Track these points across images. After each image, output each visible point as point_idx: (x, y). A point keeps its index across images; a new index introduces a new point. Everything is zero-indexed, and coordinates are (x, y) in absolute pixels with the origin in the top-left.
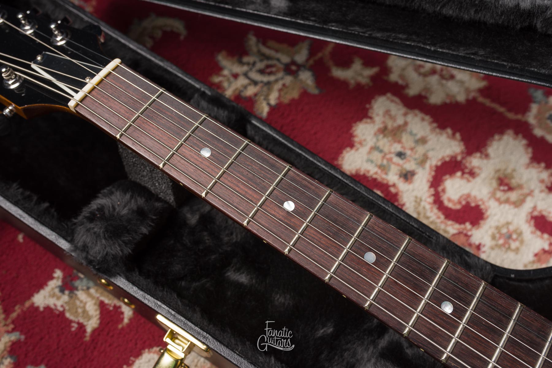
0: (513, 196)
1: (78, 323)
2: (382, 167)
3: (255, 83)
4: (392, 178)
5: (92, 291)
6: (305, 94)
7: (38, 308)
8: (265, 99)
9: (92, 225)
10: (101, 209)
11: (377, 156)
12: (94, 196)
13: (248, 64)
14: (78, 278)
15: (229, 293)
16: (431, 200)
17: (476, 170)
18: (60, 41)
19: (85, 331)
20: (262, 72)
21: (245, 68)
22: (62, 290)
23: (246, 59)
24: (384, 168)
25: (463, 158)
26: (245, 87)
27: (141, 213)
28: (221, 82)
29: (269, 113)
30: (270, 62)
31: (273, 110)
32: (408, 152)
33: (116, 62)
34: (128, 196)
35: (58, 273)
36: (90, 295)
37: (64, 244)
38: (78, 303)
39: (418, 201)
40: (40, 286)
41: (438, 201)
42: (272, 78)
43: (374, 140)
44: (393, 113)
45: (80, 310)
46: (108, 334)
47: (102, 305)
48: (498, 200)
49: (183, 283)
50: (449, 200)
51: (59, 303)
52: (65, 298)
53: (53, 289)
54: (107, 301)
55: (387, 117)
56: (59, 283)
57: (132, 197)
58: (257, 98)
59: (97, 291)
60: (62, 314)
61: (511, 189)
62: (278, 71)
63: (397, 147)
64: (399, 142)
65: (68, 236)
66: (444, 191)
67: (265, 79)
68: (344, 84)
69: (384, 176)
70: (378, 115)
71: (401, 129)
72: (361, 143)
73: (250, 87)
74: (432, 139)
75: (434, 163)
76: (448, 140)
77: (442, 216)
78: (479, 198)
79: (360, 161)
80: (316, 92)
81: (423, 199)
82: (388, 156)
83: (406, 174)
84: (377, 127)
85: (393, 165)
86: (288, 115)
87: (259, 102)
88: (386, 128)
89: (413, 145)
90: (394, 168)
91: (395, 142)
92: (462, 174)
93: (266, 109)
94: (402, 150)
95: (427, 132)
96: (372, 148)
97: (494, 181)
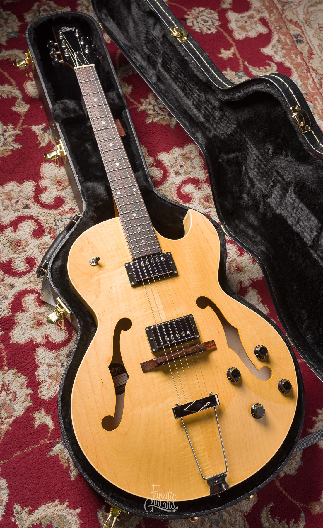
0: (206, 204)
1: (40, 142)
2: (171, 165)
3: (154, 110)
4: (172, 171)
6: (168, 126)
7: (32, 130)
8: (153, 118)
9: (61, 105)
10: (66, 103)
11: (174, 161)
12: (67, 99)
14: (49, 130)
15: (82, 148)
16: (178, 186)
17: (202, 189)
18: (87, 51)
19: (40, 145)
20: (160, 108)
21: (156, 103)
22: (42, 130)
25: (202, 182)
26: (150, 110)
27: (75, 111)
28: (143, 102)
29: (150, 123)
31: (152, 123)
32: (185, 167)
33: (94, 65)
34: (75, 104)
35: (45, 124)
36: (49, 137)
37: (51, 106)
38: (44, 136)
39: (173, 183)
40: (37, 124)
41: (179, 188)
42: (162, 113)
43: (177, 156)
44: (193, 152)
45: (43, 139)
46: (46, 150)
47: (50, 142)
48: (200, 202)
49: (73, 138)
50: (184, 190)
51: (38, 133)
52: (41, 132)
53: (40, 128)
54: (52, 142)
55: (189, 152)
56: (43, 127)
57: (76, 105)
58: (150, 116)
59: (52, 137)
60: (38, 136)
61: (208, 201)
63: (183, 164)
64: (185, 162)
65: (53, 105)
66: (185, 186)
67: (159, 111)
69: (169, 168)
70: (187, 149)
71: (190, 159)
72: (171, 154)
73: (151, 111)
74: (198, 169)
75: (190, 176)
76: (203, 173)
77: (176, 193)
78: (194, 196)
79: (166, 159)
80: (173, 128)
81: (175, 184)
82: (177, 164)
83: (177, 173)
84: (183, 153)
85: (175, 167)
86: (156, 128)
87: (150, 117)
88: (185, 155)
89: (189, 166)
90: (175, 169)
91: (184, 161)
92: (196, 186)
93: (150, 121)
94: (183, 165)
95: (198, 166)
96: (174, 158)
97: (204, 196)
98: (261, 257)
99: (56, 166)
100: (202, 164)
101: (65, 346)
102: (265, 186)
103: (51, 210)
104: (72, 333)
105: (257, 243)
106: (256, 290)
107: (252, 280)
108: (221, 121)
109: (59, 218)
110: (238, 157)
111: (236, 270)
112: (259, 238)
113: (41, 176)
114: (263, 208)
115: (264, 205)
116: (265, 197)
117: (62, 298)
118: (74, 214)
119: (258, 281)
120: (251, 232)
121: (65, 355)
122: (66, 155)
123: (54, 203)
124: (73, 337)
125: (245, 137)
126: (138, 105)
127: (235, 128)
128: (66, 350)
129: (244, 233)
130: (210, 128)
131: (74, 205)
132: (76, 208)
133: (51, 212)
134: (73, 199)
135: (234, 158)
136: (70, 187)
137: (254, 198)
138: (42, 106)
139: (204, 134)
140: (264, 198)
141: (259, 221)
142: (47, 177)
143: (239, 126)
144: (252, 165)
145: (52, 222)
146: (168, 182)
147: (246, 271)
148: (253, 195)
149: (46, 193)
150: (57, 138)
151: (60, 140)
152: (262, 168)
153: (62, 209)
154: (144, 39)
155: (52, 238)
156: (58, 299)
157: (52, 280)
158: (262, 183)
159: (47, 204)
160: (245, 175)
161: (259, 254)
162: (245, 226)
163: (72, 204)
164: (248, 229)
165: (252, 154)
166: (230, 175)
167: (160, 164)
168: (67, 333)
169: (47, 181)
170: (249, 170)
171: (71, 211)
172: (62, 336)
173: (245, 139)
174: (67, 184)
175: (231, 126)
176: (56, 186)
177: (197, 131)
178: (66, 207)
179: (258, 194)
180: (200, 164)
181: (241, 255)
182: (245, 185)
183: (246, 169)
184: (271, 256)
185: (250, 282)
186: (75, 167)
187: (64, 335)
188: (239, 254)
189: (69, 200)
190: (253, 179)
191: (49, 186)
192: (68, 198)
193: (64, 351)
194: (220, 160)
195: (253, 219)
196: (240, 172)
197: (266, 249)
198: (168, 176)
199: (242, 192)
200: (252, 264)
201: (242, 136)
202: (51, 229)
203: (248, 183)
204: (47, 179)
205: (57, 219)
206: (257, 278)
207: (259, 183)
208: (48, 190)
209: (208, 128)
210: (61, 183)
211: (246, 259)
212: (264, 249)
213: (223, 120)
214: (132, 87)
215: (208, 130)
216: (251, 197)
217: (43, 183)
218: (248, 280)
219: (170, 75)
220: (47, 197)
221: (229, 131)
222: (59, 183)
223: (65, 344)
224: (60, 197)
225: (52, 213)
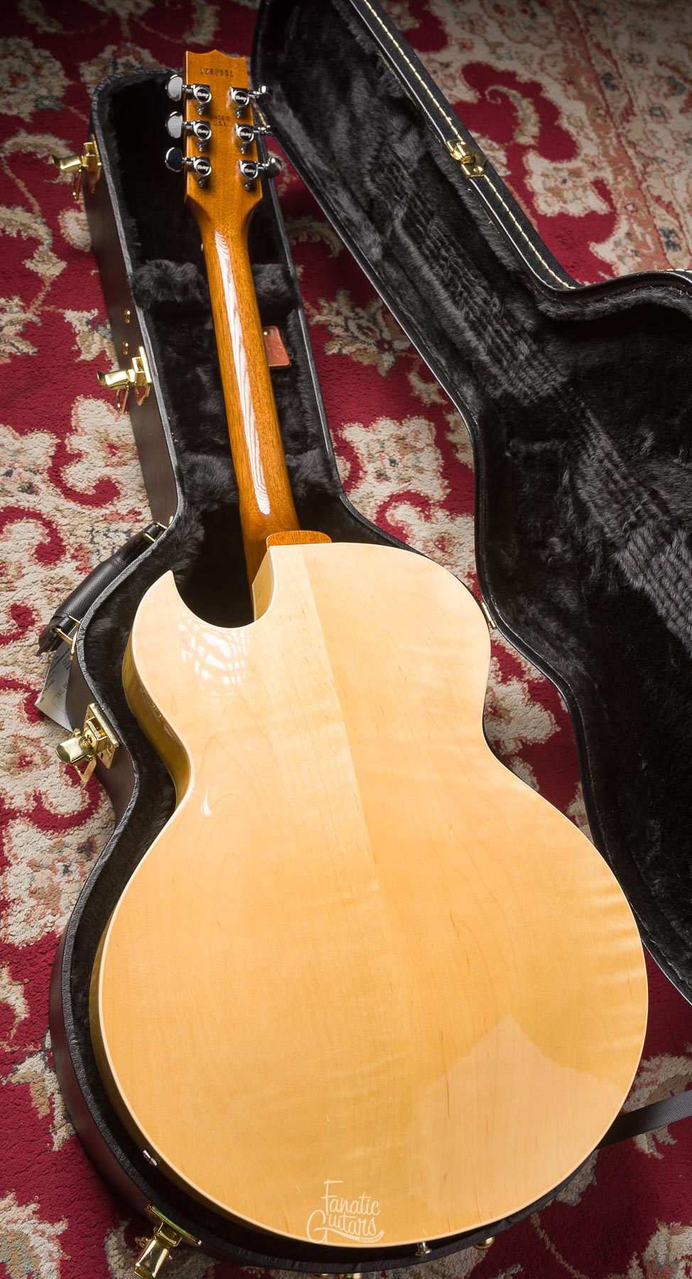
1: (79, 349)
3: (347, 329)
4: (370, 468)
5: (105, 341)
6: (373, 368)
7: (64, 318)
8: (341, 345)
9: (155, 270)
10: (167, 267)
11: (377, 447)
12: (170, 260)
13: (357, 314)
14: (105, 326)
15: (188, 376)
16: (380, 503)
17: (434, 520)
19: (79, 356)
20: (360, 327)
21: (352, 315)
22: (88, 323)
23: (358, 310)
24: (371, 457)
25: (434, 504)
26: (337, 326)
27: (185, 289)
28: (325, 307)
29: (334, 355)
30: (373, 327)
31: (339, 356)
32: (400, 465)
35: (95, 312)
36: (101, 341)
38: (90, 338)
39: (370, 495)
40: (77, 308)
41: (383, 509)
42: (363, 338)
43: (386, 438)
44: (421, 436)
45: (87, 343)
47: (103, 353)
49: (170, 349)
50: (392, 515)
51: (79, 328)
52: (86, 329)
53: (83, 317)
54: (108, 354)
55: (413, 434)
56: (91, 318)
58: (336, 339)
60: (76, 335)
61: (442, 549)
62: (372, 337)
63: (397, 457)
64: (403, 455)
65: (135, 267)
66: (395, 507)
67: (357, 334)
68: (411, 388)
69: (366, 462)
70: (408, 427)
71: (414, 449)
72: (374, 430)
73: (340, 328)
74: (428, 475)
75: (410, 488)
76: (438, 486)
77: (375, 518)
78: (414, 533)
79: (360, 439)
80: (383, 375)
81: (375, 498)
82: (383, 454)
83: (382, 475)
84: (399, 433)
85: (379, 462)
86: (345, 368)
87: (335, 343)
88: (403, 439)
89: (410, 465)
90: (378, 464)
91: (399, 452)
92: (420, 511)
93: (335, 351)
94: (398, 461)
95: (431, 469)
96: (378, 440)
97: (437, 536)
98: (573, 685)
99: (109, 410)
100: (439, 466)
101: (79, 825)
102: (613, 523)
103: (86, 507)
104: (99, 797)
105: (566, 652)
106: (528, 766)
107: (524, 741)
108: (530, 365)
109: (101, 526)
110: (556, 452)
111: (490, 712)
112: (572, 641)
113: (73, 425)
114: (600, 572)
115: (601, 566)
116: (609, 547)
117: (103, 707)
118: (137, 524)
119: (535, 745)
120: (552, 626)
121: (75, 846)
122: (151, 385)
123: (94, 491)
124: (101, 807)
125: (586, 408)
126: (313, 311)
127: (563, 385)
128: (79, 836)
129: (536, 627)
130: (499, 378)
131: (141, 505)
132: (143, 512)
133: (84, 511)
134: (139, 491)
135: (545, 451)
136: (135, 462)
137: (579, 549)
138: (94, 271)
139: (480, 390)
140: (605, 551)
141: (581, 600)
142: (86, 430)
143: (575, 379)
144: (590, 472)
145: (85, 534)
146: (360, 490)
147: (512, 719)
148: (580, 540)
149: (79, 466)
150: (127, 345)
151: (141, 349)
152: (616, 482)
153: (112, 508)
154: (370, 159)
155: (80, 570)
156: (92, 706)
157: (86, 660)
158: (608, 515)
159: (78, 490)
160: (566, 493)
161: (568, 678)
162: (541, 611)
163: (134, 500)
164: (547, 619)
165: (594, 447)
166: (526, 488)
167: (345, 448)
168: (87, 796)
169: (85, 438)
170: (580, 484)
171: (131, 515)
172: (75, 802)
173: (583, 413)
174: (129, 455)
175: (554, 380)
176: (103, 454)
177: (463, 381)
178: (122, 506)
179: (593, 539)
180: (434, 465)
181: (505, 680)
182: (562, 516)
183: (571, 480)
184: (596, 686)
185: (518, 746)
186: (168, 414)
187: (78, 799)
188: (500, 679)
189: (129, 492)
190: (585, 504)
191: (88, 450)
192: (129, 486)
193: (75, 837)
194: (508, 454)
195: (567, 596)
196: (556, 484)
197: (587, 668)
198: (361, 478)
199: (548, 531)
200: (526, 706)
201: (578, 404)
202: (81, 549)
203: (571, 512)
204: (86, 434)
205: (97, 529)
206: (535, 739)
207: (601, 515)
208: (84, 460)
209: (495, 377)
210: (117, 448)
211: (514, 693)
212: (581, 669)
213: (535, 363)
214: (303, 268)
215: (492, 381)
216: (573, 545)
217: (75, 443)
218: (515, 740)
219: (419, 248)
220: (80, 476)
221: (546, 389)
222: (112, 448)
223: (79, 819)
224: (109, 481)
225: (88, 513)
